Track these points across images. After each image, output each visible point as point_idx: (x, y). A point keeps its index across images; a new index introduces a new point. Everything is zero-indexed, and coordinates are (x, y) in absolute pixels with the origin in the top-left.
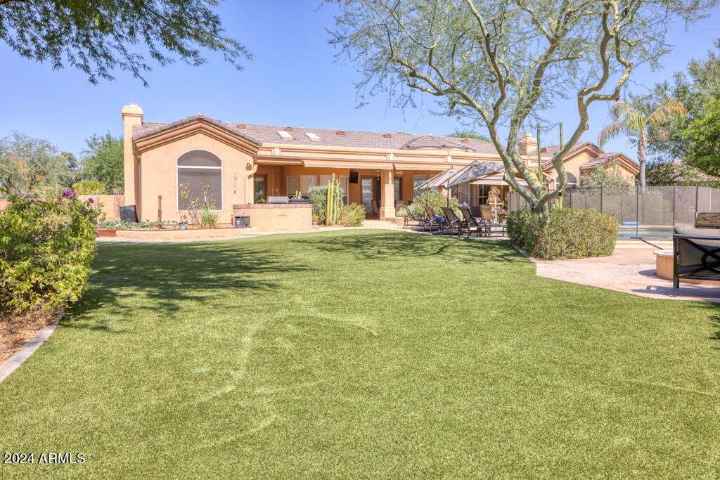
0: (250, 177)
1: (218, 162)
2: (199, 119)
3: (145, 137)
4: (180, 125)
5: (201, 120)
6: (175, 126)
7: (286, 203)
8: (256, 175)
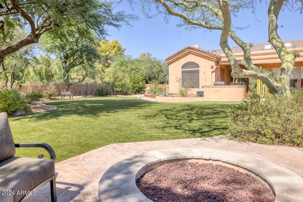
0: (212, 72)
1: (198, 66)
2: (188, 48)
3: (168, 59)
4: (181, 52)
5: (189, 48)
6: (179, 53)
7: (222, 85)
8: (215, 71)
